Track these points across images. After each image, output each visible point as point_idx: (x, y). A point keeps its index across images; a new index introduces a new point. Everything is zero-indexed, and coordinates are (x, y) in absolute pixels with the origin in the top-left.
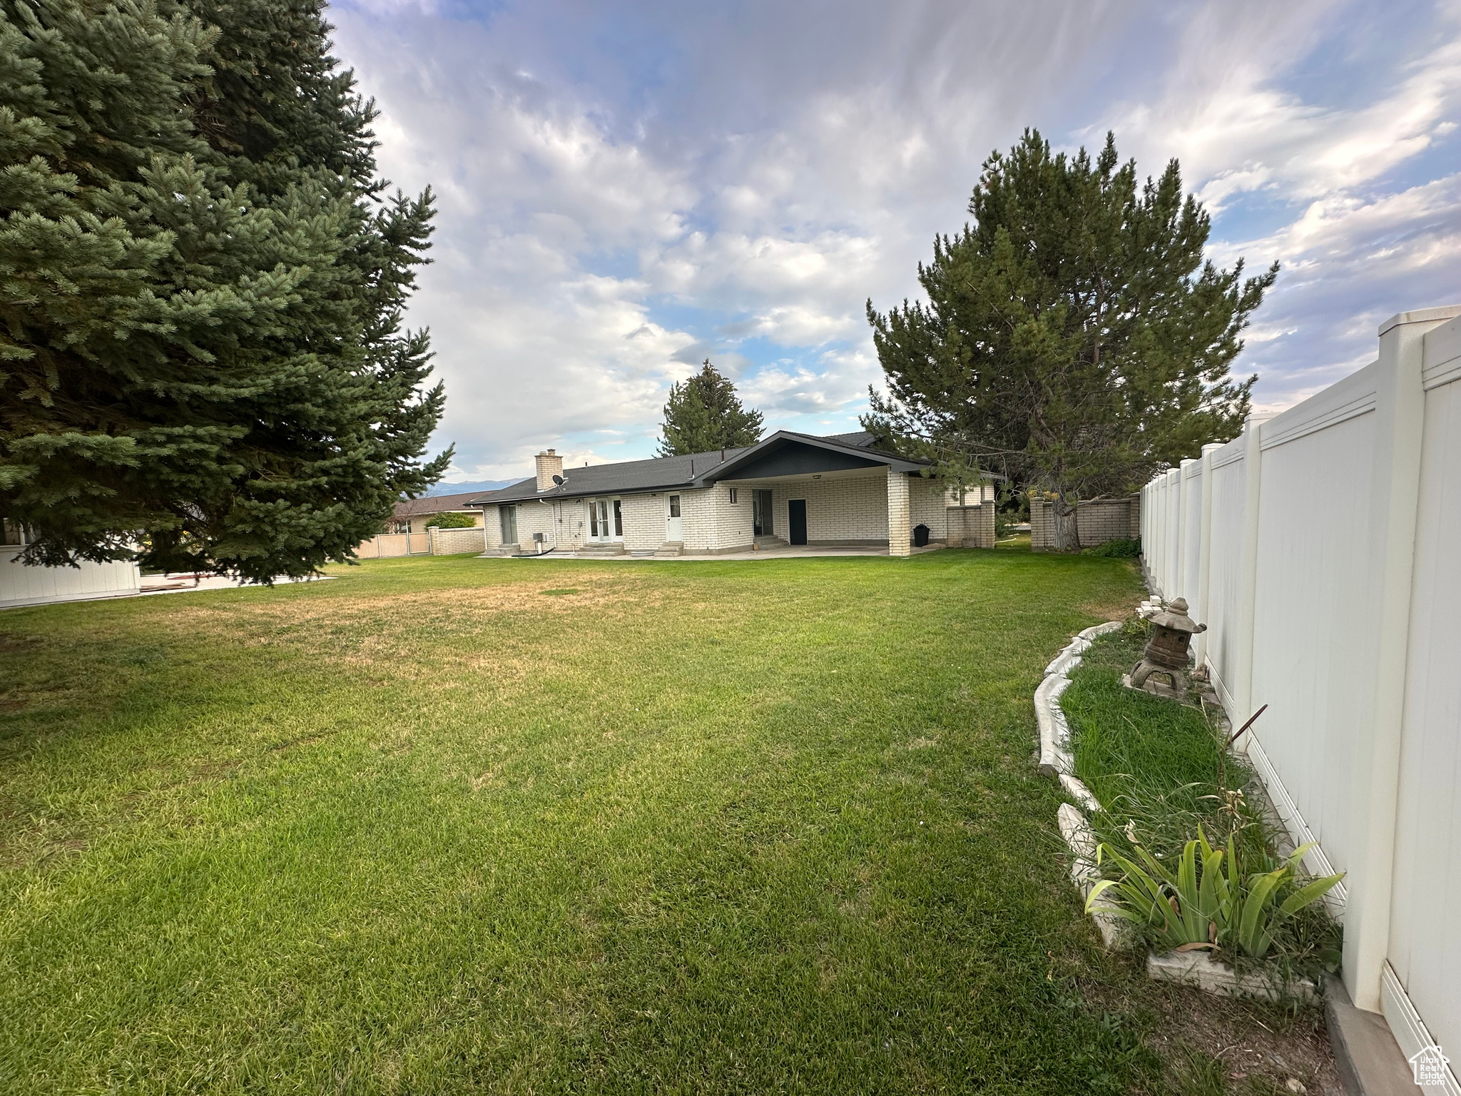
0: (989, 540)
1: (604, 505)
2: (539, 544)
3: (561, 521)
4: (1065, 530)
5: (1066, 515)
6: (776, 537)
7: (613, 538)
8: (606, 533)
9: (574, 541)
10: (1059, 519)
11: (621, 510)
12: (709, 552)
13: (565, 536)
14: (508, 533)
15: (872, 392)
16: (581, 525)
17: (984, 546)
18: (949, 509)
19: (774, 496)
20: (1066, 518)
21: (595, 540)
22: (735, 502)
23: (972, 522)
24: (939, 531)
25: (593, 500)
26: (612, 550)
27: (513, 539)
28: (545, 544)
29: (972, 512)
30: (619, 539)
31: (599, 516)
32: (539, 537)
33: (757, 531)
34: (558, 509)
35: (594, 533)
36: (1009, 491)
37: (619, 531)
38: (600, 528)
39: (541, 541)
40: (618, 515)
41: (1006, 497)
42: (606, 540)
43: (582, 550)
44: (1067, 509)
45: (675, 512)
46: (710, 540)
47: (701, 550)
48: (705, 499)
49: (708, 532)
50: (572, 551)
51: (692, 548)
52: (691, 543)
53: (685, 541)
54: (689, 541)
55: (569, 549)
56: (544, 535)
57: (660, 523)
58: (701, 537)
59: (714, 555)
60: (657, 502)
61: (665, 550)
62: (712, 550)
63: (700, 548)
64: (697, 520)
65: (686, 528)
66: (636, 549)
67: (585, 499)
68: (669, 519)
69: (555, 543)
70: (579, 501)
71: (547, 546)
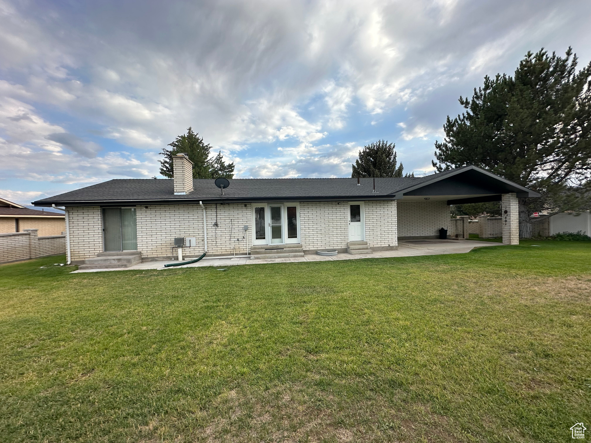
0: (467, 235)
1: (274, 210)
2: (180, 250)
3: (216, 225)
7: (285, 240)
11: (297, 214)
12: (390, 248)
13: (222, 240)
14: (115, 239)
16: (246, 229)
18: (451, 220)
23: (459, 227)
25: (262, 205)
28: (187, 250)
29: (459, 221)
30: (292, 241)
32: (180, 242)
34: (212, 213)
35: (260, 235)
37: (294, 234)
38: (268, 231)
42: (276, 242)
45: (355, 218)
46: (391, 239)
47: (383, 247)
48: (388, 208)
49: (390, 233)
50: (233, 254)
51: (375, 246)
52: (374, 242)
53: (369, 240)
54: (372, 240)
55: (226, 253)
56: (187, 239)
57: (344, 227)
58: (384, 238)
59: (394, 250)
60: (341, 209)
61: (357, 248)
62: (393, 247)
63: (382, 246)
64: (380, 224)
65: (369, 230)
66: (316, 249)
67: (252, 204)
68: (349, 224)
69: (205, 247)
70: (245, 205)
71: (191, 252)
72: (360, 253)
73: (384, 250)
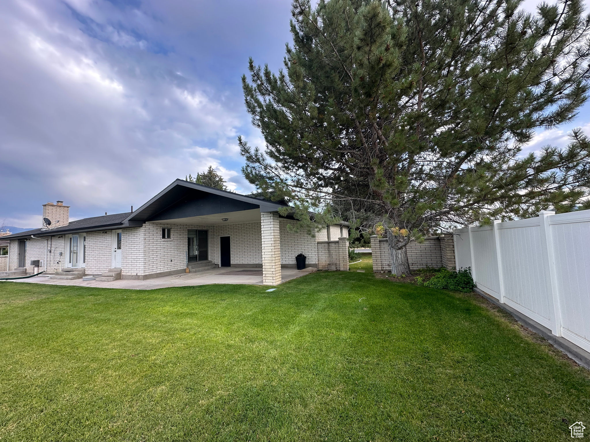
0: (346, 265)
1: (77, 240)
2: (36, 269)
3: (50, 252)
4: (400, 260)
5: (399, 249)
6: (211, 262)
7: (80, 264)
8: (76, 261)
9: (56, 266)
10: (394, 252)
11: (86, 243)
12: (137, 277)
13: (52, 263)
15: (241, 143)
16: (61, 254)
17: (342, 269)
18: (318, 243)
19: (210, 234)
20: (400, 251)
21: (70, 266)
22: (168, 238)
23: (333, 252)
24: (312, 258)
25: (71, 236)
26: (74, 275)
27: (24, 264)
28: (40, 268)
29: (333, 245)
30: (84, 265)
31: (73, 248)
32: (37, 263)
33: (191, 259)
34: (50, 242)
35: (70, 261)
36: (357, 229)
38: (73, 257)
39: (38, 266)
40: (84, 247)
41: (356, 234)
42: (75, 266)
43: (57, 274)
44: (400, 244)
46: (139, 268)
47: (132, 276)
48: (137, 235)
49: (138, 261)
51: (127, 274)
52: (128, 270)
53: (123, 268)
54: (126, 268)
55: (53, 272)
56: (40, 261)
57: (108, 254)
58: (133, 266)
59: (140, 280)
60: (107, 238)
62: (139, 276)
63: (132, 274)
64: (131, 252)
65: (124, 258)
66: (92, 273)
67: (66, 235)
68: (115, 251)
69: (45, 268)
70: (62, 236)
71: (41, 270)
73: (133, 279)
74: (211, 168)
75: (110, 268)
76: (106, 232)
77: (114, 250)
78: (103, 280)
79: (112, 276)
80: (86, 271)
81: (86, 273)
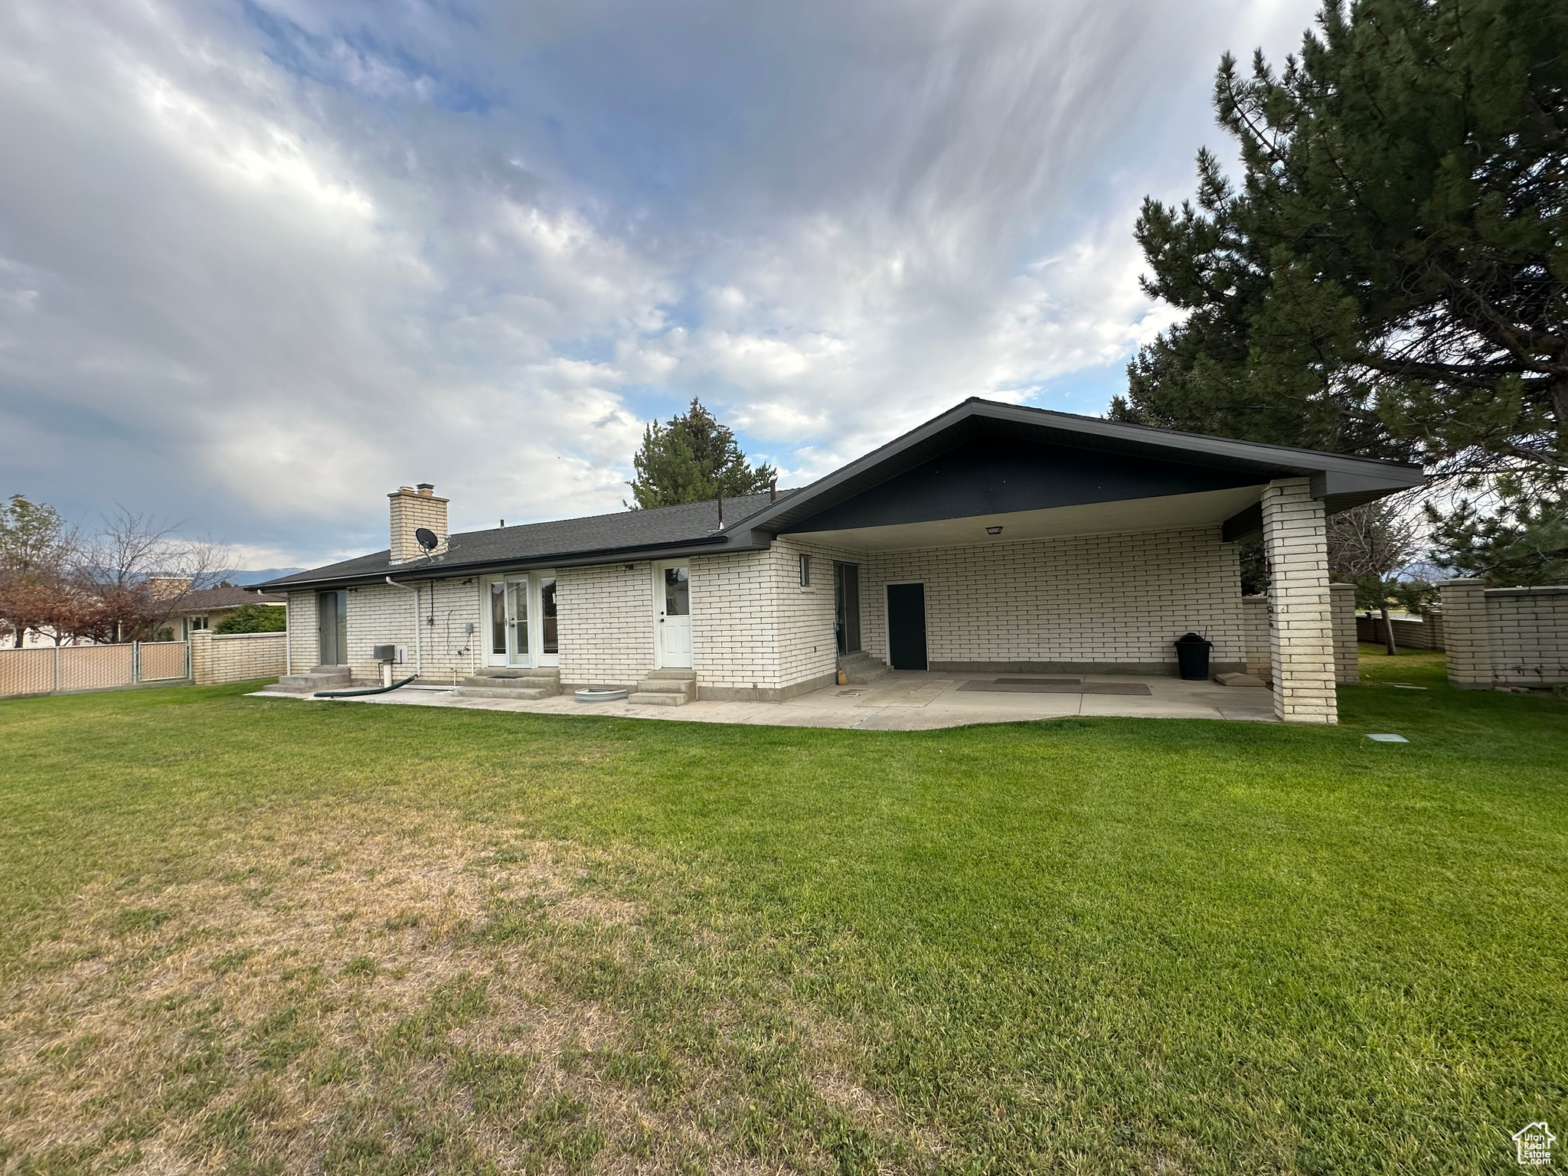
1: (520, 589)
2: (387, 669)
3: (431, 621)
6: (867, 656)
7: (537, 657)
8: (523, 646)
9: (456, 662)
11: (558, 599)
12: (757, 695)
13: (440, 652)
14: (331, 644)
16: (471, 629)
18: (1247, 602)
19: (862, 576)
21: (501, 661)
22: (807, 584)
25: (499, 581)
26: (533, 685)
27: (340, 657)
28: (398, 668)
30: (551, 660)
31: (510, 612)
32: (387, 654)
33: (840, 644)
34: (426, 597)
35: (499, 647)
37: (551, 643)
38: (510, 636)
39: (391, 661)
40: (550, 610)
42: (523, 663)
43: (470, 682)
45: (677, 605)
46: (760, 667)
47: (738, 691)
48: (749, 575)
49: (757, 650)
50: (451, 683)
51: (717, 685)
52: (715, 673)
53: (701, 667)
54: (710, 667)
55: (445, 679)
56: (398, 648)
57: (643, 630)
58: (740, 662)
59: (770, 701)
60: (636, 583)
61: (654, 687)
62: (765, 691)
63: (736, 686)
64: (730, 622)
65: (703, 640)
66: (586, 682)
67: (482, 577)
68: (663, 621)
69: (418, 666)
70: (470, 581)
71: (402, 674)
72: (647, 700)
73: (741, 700)
74: (696, 403)
75: (652, 667)
76: (631, 567)
77: (657, 617)
78: (653, 700)
79: (678, 691)
80: (562, 676)
81: (562, 682)
